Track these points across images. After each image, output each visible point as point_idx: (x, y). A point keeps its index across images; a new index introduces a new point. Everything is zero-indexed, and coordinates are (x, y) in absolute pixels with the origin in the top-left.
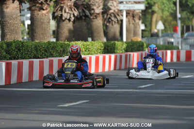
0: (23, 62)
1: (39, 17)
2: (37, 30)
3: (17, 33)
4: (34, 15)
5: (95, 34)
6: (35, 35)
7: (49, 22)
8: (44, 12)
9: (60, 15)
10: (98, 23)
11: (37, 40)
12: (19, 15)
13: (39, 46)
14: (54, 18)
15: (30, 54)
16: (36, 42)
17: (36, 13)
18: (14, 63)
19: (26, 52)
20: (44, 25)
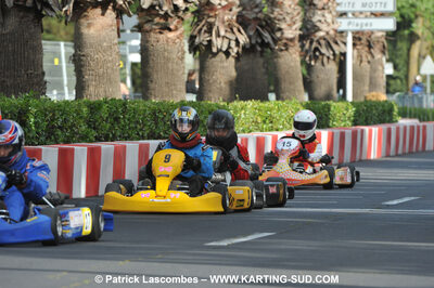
0: (125, 147)
1: (159, 46)
2: (155, 76)
3: (111, 83)
4: (147, 42)
5: (284, 85)
6: (152, 86)
7: (182, 58)
8: (171, 35)
9: (205, 43)
10: (291, 60)
11: (155, 97)
12: (116, 41)
13: (160, 111)
14: (193, 48)
15: (141, 130)
16: (154, 103)
17: (153, 37)
18: (107, 148)
19: (132, 125)
20: (170, 65)
